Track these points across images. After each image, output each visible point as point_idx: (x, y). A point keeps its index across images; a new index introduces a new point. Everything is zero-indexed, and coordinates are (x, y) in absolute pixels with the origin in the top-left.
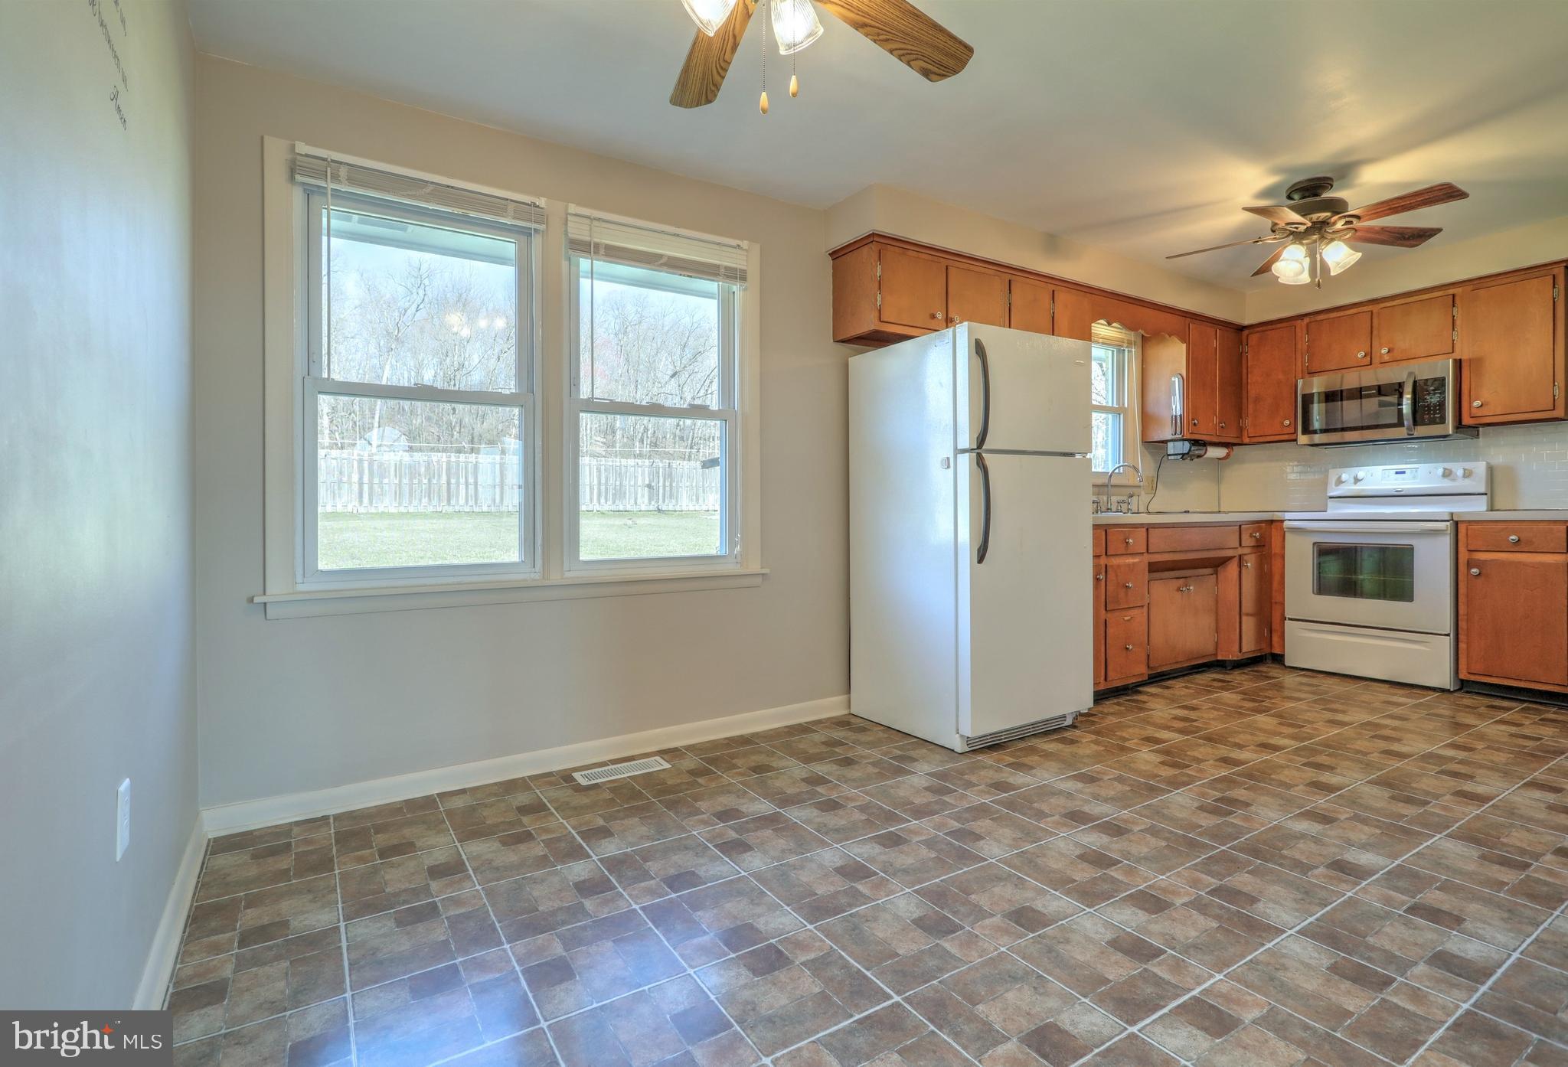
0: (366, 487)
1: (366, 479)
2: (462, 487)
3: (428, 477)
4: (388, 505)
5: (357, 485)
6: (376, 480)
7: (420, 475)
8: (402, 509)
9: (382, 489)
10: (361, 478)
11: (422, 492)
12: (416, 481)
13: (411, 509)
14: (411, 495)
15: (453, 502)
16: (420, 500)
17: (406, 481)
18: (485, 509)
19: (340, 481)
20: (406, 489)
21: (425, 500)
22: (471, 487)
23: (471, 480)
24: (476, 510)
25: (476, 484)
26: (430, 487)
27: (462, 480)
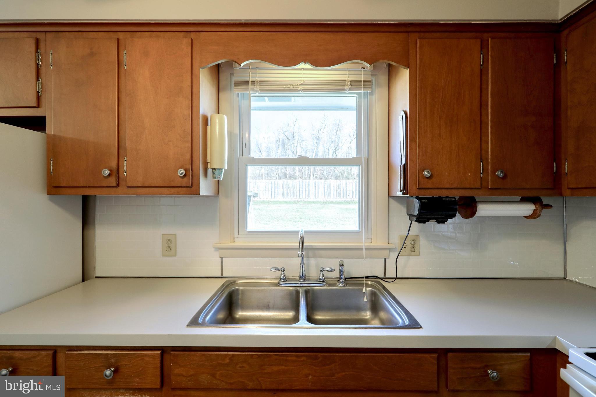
0: (273, 192)
1: (273, 189)
2: (304, 192)
3: (293, 188)
4: (280, 198)
5: (271, 192)
6: (276, 190)
7: (290, 188)
8: (285, 200)
9: (278, 192)
10: (272, 189)
11: (291, 194)
12: (289, 190)
13: (287, 200)
14: (287, 195)
15: (301, 197)
16: (290, 197)
17: (285, 190)
18: (312, 200)
19: (266, 190)
20: (286, 192)
21: (292, 197)
22: (307, 192)
23: (307, 189)
24: (309, 200)
25: (309, 191)
26: (293, 192)
27: (304, 190)
